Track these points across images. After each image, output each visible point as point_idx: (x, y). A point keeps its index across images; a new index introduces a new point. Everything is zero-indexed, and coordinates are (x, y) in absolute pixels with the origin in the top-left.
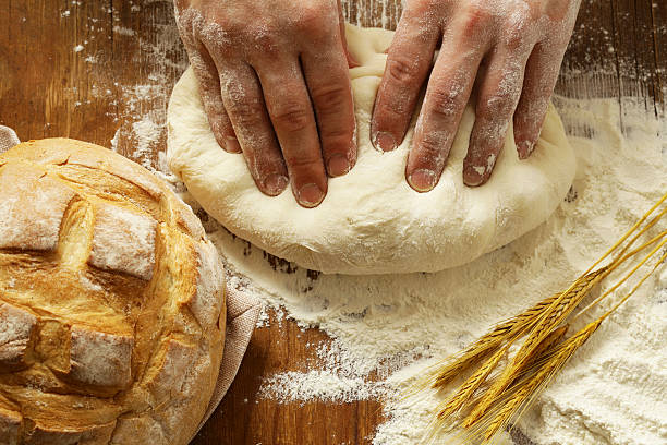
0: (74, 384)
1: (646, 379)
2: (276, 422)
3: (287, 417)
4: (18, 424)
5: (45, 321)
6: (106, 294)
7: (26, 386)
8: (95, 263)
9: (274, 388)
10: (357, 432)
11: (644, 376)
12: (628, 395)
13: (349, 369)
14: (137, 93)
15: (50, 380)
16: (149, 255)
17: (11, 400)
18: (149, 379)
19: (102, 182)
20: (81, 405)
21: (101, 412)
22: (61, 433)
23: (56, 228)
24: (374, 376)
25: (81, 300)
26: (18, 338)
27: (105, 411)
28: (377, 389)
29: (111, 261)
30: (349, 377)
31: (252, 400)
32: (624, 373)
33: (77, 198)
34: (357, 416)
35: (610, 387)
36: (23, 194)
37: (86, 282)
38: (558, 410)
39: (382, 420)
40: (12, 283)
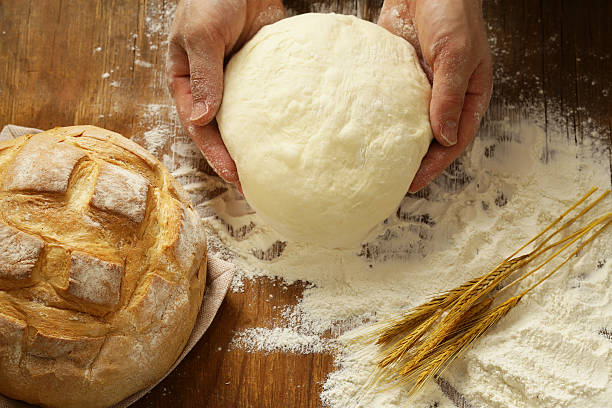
0: (71, 300)
1: (557, 347)
2: (243, 367)
3: (253, 363)
4: (23, 330)
5: (51, 247)
6: (103, 230)
7: (31, 300)
8: (96, 204)
9: (244, 340)
10: (311, 378)
11: (556, 344)
12: (543, 359)
13: (308, 328)
14: (150, 110)
15: (51, 296)
16: (141, 203)
17: (19, 310)
18: (134, 304)
19: (109, 150)
20: (76, 318)
21: (93, 326)
22: (58, 340)
23: (66, 176)
24: (328, 334)
25: (82, 233)
26: (28, 258)
27: (95, 326)
28: (330, 345)
29: (109, 203)
30: (308, 334)
31: (225, 349)
32: (539, 340)
33: (86, 158)
34: (312, 365)
35: (528, 351)
36: (42, 152)
37: (87, 219)
38: (481, 366)
39: (333, 370)
40: (27, 217)
